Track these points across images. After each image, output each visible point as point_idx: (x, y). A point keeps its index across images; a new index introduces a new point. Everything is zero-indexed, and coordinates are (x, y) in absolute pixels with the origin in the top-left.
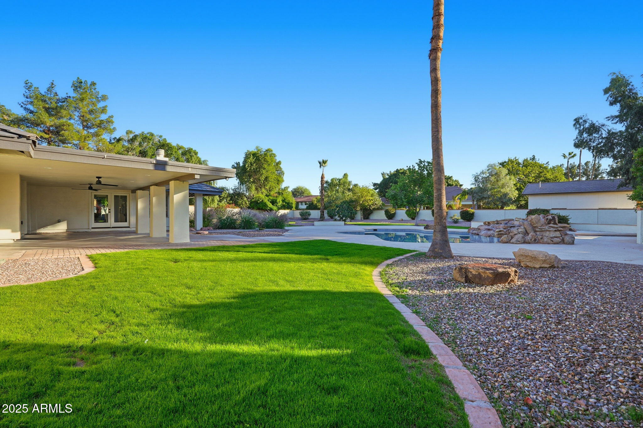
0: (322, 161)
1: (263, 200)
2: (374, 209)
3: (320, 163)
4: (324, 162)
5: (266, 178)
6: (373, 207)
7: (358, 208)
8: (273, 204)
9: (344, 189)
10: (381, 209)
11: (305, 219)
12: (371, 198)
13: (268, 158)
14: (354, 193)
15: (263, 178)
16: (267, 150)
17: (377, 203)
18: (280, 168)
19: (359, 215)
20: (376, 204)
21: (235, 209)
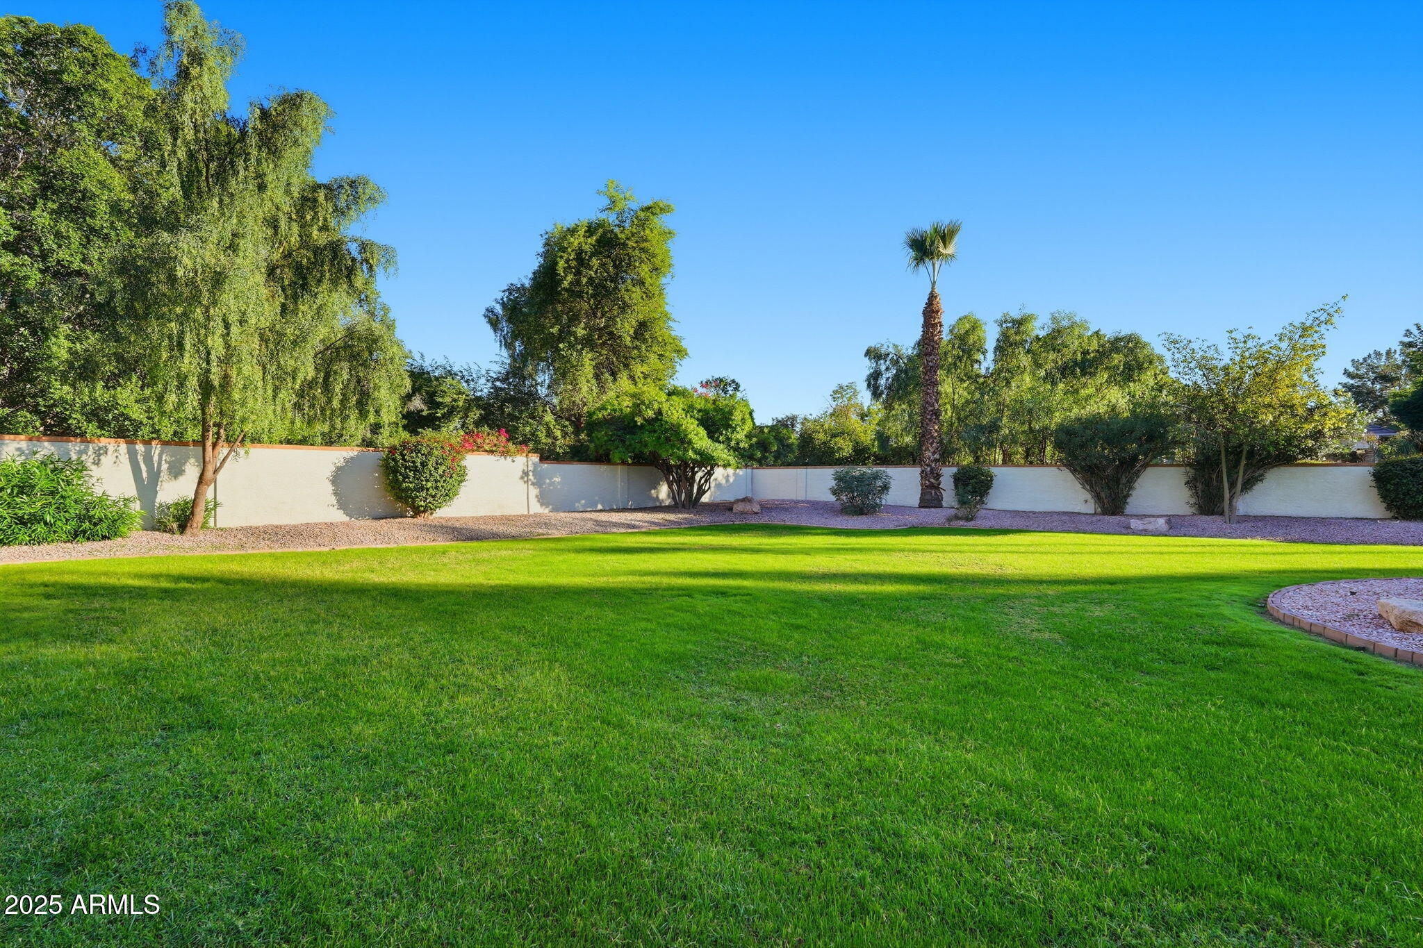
21: (509, 459)
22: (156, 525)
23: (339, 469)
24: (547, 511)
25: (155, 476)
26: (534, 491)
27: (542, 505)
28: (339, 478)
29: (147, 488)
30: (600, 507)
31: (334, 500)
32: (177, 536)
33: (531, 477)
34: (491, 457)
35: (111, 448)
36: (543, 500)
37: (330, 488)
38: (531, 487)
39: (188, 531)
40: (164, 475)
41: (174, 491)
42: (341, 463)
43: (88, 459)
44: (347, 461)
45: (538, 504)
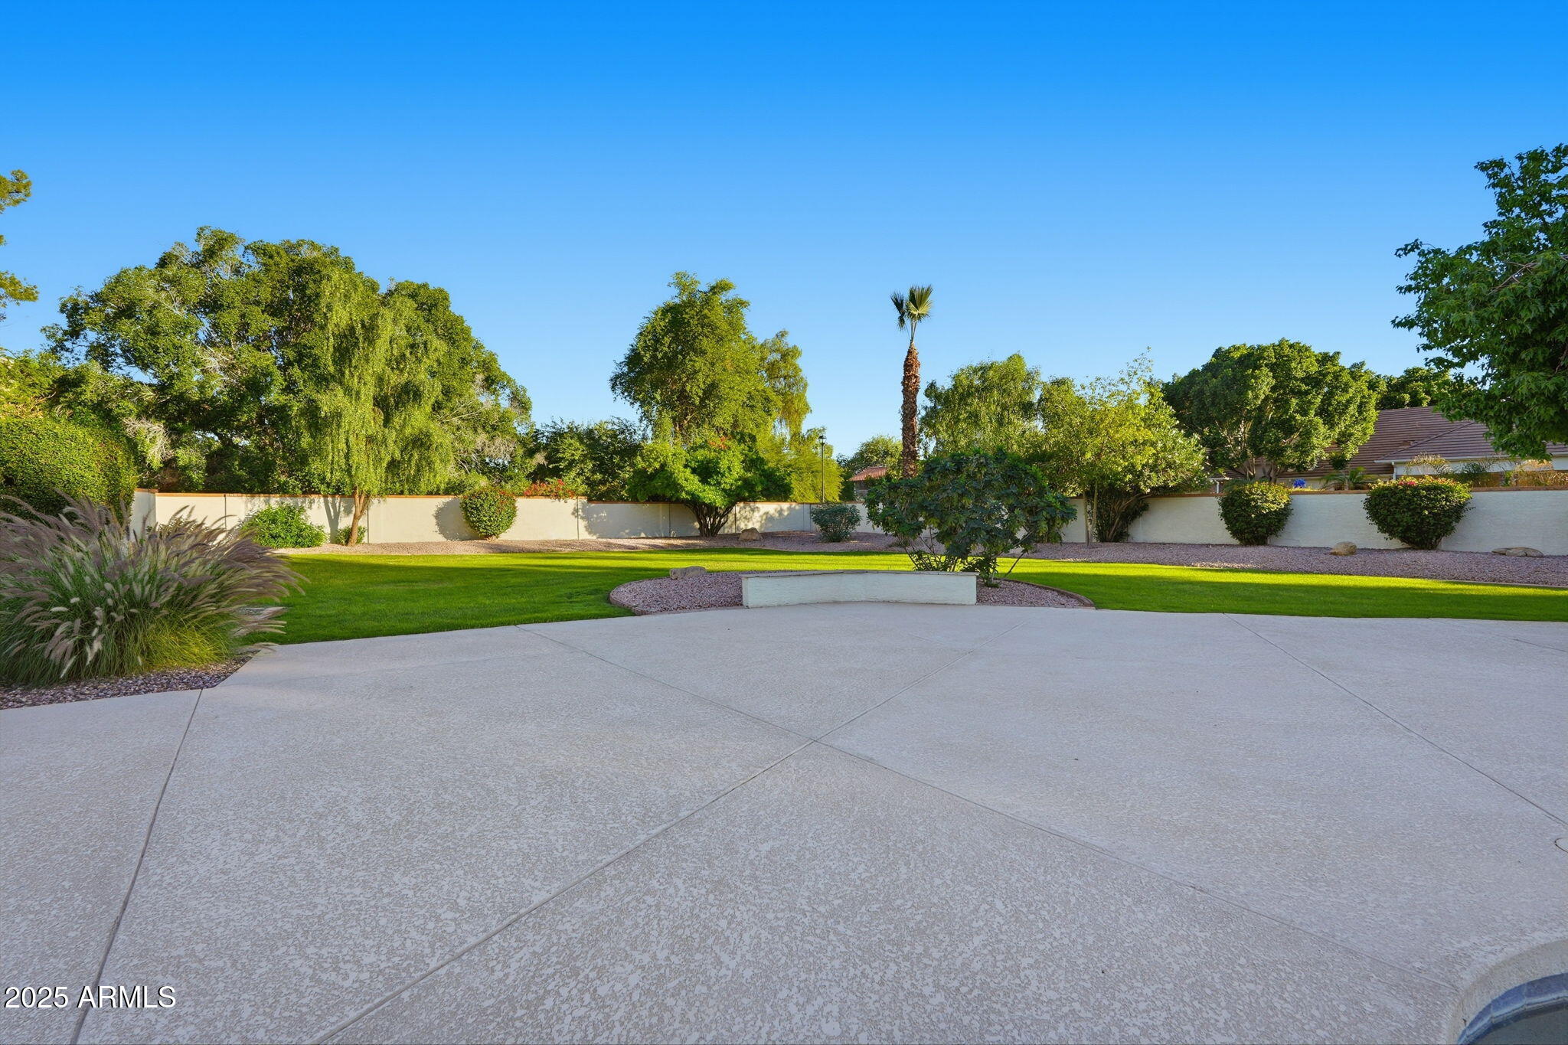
0: (906, 296)
1: (663, 466)
2: (1163, 492)
3: (899, 304)
4: (918, 298)
5: (711, 391)
6: (1156, 481)
7: (1072, 490)
8: (704, 481)
9: (1005, 408)
10: (1204, 490)
11: (837, 538)
12: (1145, 434)
13: (718, 316)
14: (1053, 419)
15: (695, 390)
16: (713, 289)
17: (1178, 458)
18: (796, 369)
19: (1080, 527)
20: (1169, 465)
21: (562, 501)
22: (335, 540)
23: (441, 509)
24: (594, 538)
25: (337, 515)
26: (582, 523)
27: (590, 533)
28: (440, 515)
29: (333, 522)
30: (643, 535)
31: (437, 528)
32: (344, 547)
33: (580, 513)
34: (548, 500)
35: (316, 501)
36: (590, 529)
37: (434, 521)
38: (580, 521)
39: (350, 544)
40: (342, 514)
41: (345, 522)
42: (441, 506)
43: (306, 505)
44: (445, 504)
45: (586, 533)
